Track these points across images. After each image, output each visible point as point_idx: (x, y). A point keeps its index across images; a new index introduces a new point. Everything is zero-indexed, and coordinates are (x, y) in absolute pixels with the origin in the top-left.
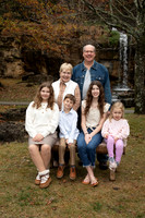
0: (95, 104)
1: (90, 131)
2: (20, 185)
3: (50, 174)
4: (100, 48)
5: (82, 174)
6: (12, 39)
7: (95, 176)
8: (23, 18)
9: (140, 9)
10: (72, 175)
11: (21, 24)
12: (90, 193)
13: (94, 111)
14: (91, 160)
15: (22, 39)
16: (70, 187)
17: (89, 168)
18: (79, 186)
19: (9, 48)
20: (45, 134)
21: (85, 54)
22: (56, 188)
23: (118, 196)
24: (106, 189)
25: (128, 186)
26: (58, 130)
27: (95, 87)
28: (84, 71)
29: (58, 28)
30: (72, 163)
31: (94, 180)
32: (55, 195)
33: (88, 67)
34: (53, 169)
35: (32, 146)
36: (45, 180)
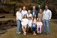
0: (35, 18)
2: (20, 35)
11: (20, 3)
13: (35, 20)
16: (30, 36)
17: (34, 32)
19: (17, 8)
21: (33, 8)
22: (27, 36)
24: (38, 36)
28: (33, 12)
31: (35, 34)
36: (25, 34)
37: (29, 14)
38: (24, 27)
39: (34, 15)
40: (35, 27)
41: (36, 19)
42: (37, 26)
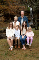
0: (24, 28)
1: (23, 35)
2: (5, 51)
3: (13, 47)
4: (25, 12)
5: (22, 47)
6: (1, 10)
7: (25, 47)
8: (4, 5)
9: (35, 1)
10: (19, 47)
11: (3, 6)
12: (24, 52)
13: (24, 29)
14: (24, 43)
15: (4, 10)
16: (18, 51)
18: (21, 50)
20: (11, 36)
22: (15, 51)
23: (32, 52)
24: (28, 51)
25: (34, 50)
26: (15, 35)
27: (24, 23)
28: (21, 18)
29: (13, 7)
30: (19, 44)
32: (15, 53)
33: (22, 17)
34: (14, 46)
35: (8, 40)
36: (12, 49)
37: (15, 22)
38: (10, 40)
39: (23, 23)
40: (24, 39)
41: (26, 28)
42: (27, 37)
